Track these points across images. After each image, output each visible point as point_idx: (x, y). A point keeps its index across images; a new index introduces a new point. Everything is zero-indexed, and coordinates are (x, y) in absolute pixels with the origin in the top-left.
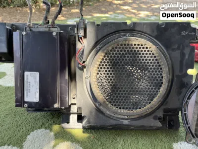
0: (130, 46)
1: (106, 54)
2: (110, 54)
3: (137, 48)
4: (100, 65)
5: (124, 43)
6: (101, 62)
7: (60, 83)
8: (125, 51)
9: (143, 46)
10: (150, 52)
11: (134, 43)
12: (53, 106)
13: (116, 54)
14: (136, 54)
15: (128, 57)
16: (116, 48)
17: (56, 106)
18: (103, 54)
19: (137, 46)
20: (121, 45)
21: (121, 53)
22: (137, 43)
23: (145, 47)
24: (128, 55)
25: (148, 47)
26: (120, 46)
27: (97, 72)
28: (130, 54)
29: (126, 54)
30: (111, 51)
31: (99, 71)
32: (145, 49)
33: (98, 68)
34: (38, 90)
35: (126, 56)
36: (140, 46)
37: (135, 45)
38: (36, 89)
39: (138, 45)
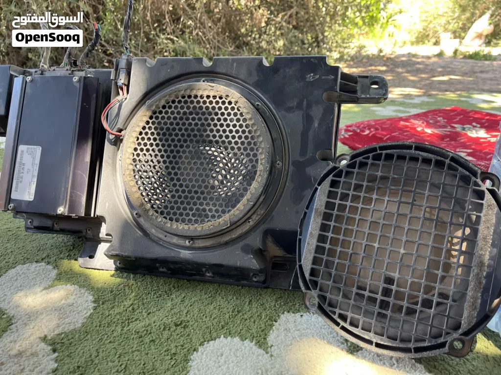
0: (199, 99)
1: (155, 113)
2: (161, 112)
3: (211, 103)
4: (141, 133)
5: (188, 93)
6: (144, 128)
7: (75, 168)
8: (188, 108)
9: (224, 99)
10: (236, 110)
11: (205, 94)
12: (56, 211)
13: (172, 113)
14: (210, 114)
15: (194, 119)
16: (173, 102)
17: (61, 210)
18: (149, 114)
19: (211, 99)
20: (183, 97)
21: (182, 111)
22: (212, 94)
23: (227, 101)
24: (194, 115)
25: (233, 101)
26: (180, 98)
27: (133, 146)
28: (197, 114)
29: (191, 113)
30: (164, 107)
31: (139, 144)
32: (227, 105)
33: (138, 139)
34: (35, 180)
35: (191, 117)
36: (218, 99)
37: (208, 97)
38: (33, 176)
39: (215, 97)
